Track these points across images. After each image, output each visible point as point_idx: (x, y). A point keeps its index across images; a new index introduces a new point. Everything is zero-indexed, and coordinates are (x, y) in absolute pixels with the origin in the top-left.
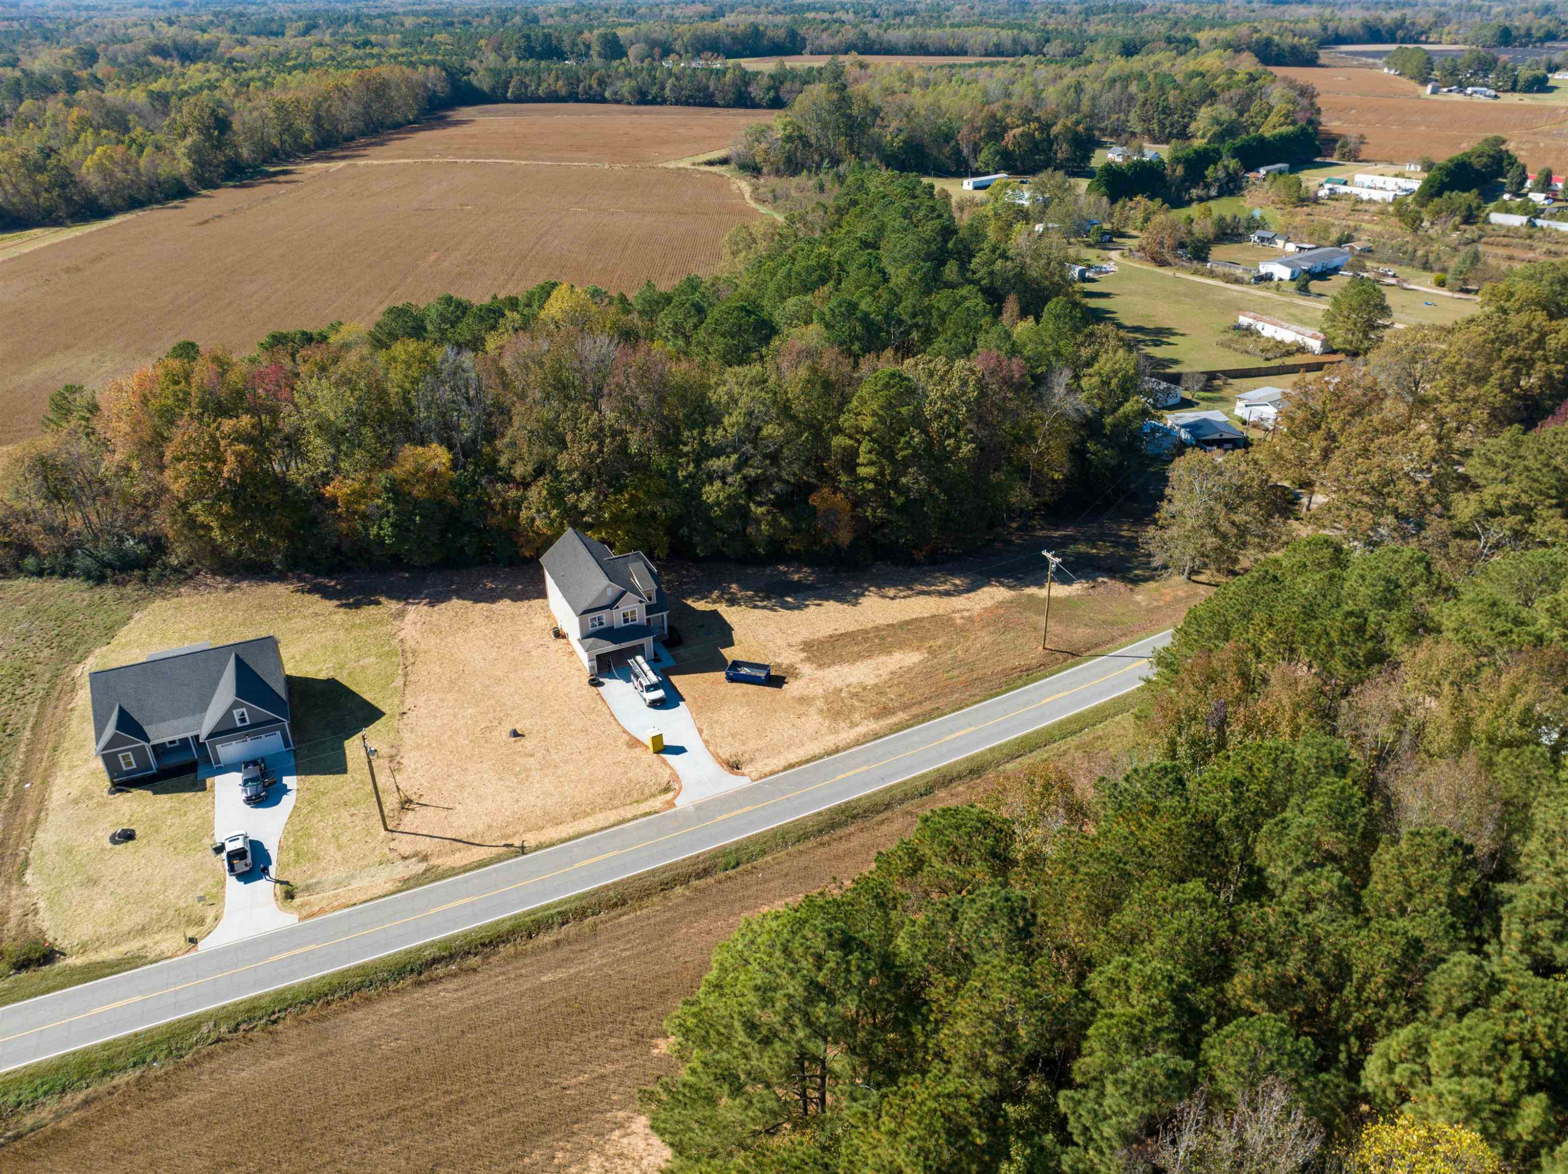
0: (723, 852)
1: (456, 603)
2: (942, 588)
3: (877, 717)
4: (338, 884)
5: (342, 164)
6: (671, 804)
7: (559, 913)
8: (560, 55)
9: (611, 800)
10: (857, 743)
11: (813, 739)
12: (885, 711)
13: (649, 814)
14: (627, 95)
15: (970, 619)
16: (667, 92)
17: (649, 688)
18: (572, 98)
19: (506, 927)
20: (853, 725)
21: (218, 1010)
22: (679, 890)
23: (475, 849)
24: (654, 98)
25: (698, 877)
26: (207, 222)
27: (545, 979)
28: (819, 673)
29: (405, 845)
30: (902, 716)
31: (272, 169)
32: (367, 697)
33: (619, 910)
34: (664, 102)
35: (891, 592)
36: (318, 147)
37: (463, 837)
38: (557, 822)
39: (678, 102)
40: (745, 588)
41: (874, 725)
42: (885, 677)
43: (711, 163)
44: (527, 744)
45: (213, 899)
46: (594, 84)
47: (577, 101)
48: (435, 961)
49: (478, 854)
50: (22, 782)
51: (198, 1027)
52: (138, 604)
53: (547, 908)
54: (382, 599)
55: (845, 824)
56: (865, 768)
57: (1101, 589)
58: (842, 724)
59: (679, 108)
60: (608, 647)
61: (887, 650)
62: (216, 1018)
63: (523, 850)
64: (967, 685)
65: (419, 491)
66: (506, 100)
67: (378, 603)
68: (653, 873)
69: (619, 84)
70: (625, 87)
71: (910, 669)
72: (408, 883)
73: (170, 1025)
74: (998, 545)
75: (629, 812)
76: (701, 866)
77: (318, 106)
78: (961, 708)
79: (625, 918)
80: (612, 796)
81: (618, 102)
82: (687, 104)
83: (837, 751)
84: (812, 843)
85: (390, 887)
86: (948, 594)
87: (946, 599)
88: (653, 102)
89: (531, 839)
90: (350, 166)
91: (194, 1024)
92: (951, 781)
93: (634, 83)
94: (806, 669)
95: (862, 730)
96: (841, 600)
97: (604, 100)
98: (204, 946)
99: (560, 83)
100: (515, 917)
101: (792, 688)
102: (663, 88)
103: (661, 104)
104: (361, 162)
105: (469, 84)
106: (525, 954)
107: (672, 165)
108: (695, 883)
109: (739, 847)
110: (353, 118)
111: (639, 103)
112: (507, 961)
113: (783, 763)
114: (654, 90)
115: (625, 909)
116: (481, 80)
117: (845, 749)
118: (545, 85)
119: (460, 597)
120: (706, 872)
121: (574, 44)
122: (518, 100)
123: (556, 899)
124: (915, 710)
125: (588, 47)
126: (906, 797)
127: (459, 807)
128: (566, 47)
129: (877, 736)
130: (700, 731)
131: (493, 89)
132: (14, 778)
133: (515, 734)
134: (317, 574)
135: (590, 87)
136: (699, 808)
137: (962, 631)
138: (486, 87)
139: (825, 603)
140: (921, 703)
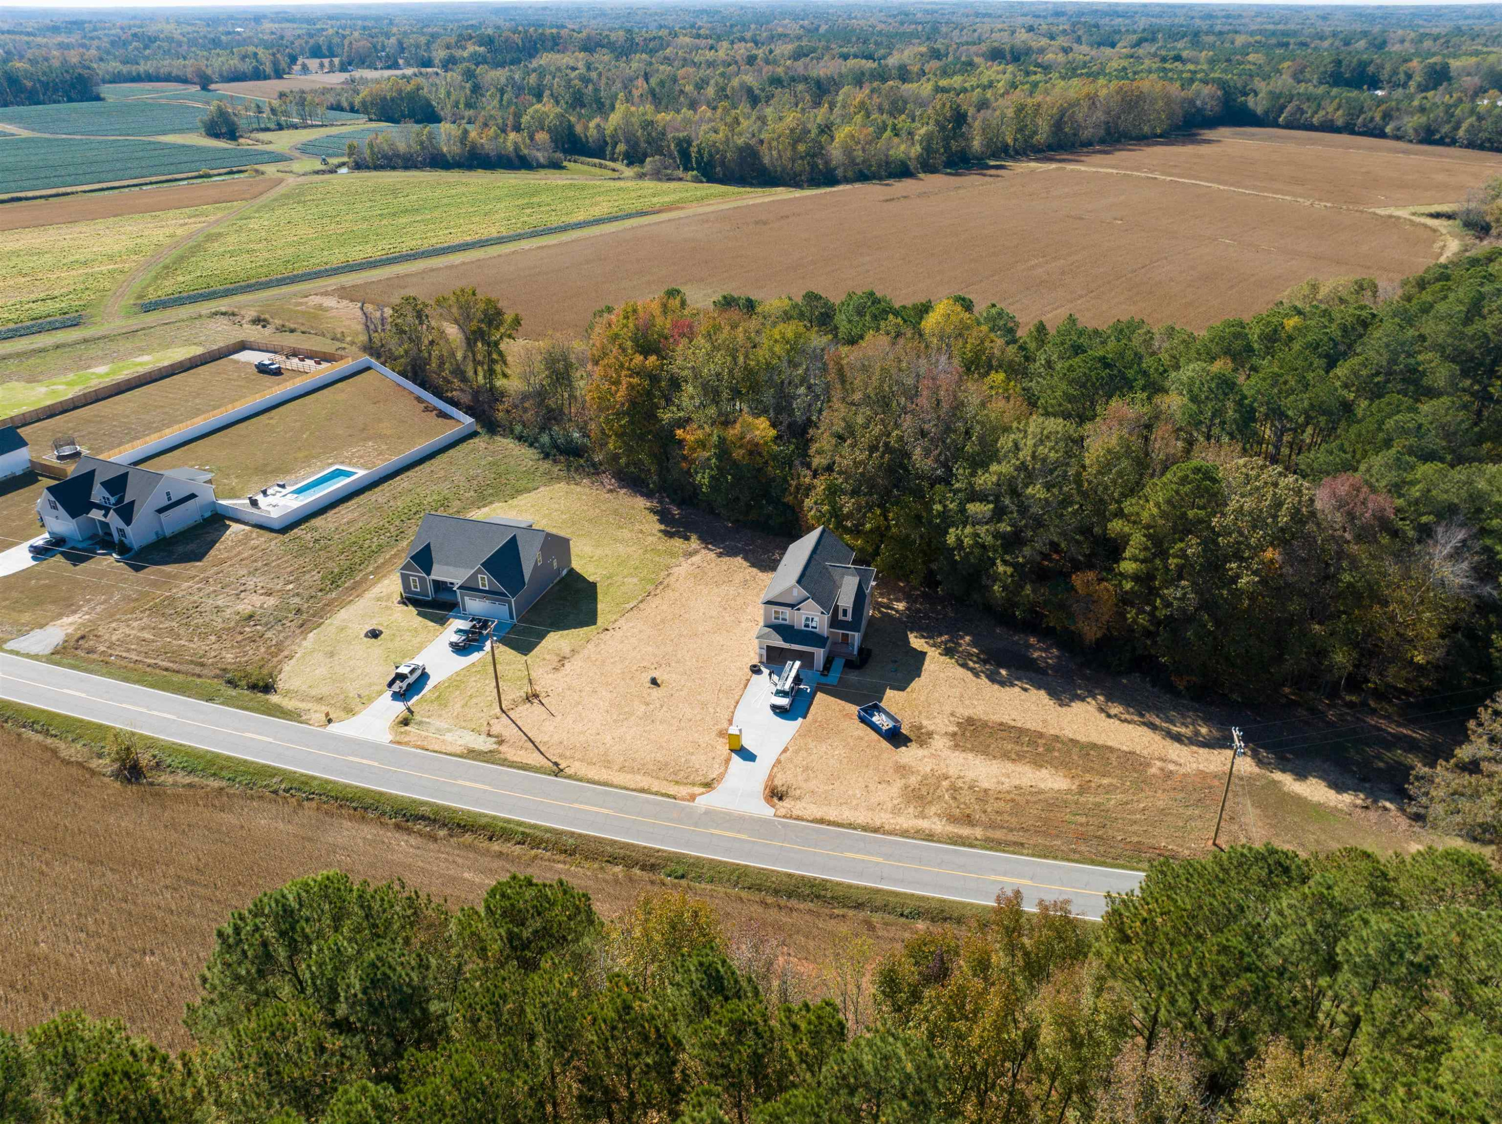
0: (679, 859)
1: (739, 560)
2: (1175, 729)
3: (952, 819)
4: (438, 730)
5: (1054, 166)
6: (693, 798)
7: (523, 833)
8: (1375, 83)
9: (660, 769)
10: (905, 833)
11: (870, 809)
12: (968, 820)
13: (668, 796)
14: (1411, 131)
15: (1169, 775)
16: (1461, 133)
17: (779, 693)
18: (1349, 129)
19: (483, 821)
20: (922, 816)
21: (291, 772)
22: (618, 869)
23: (536, 754)
24: (1442, 138)
25: (643, 868)
26: (892, 200)
27: (466, 875)
28: (947, 753)
29: (502, 726)
30: (978, 832)
31: (992, 163)
32: (600, 606)
33: (562, 857)
34: (1453, 143)
35: (1115, 709)
36: (1050, 148)
37: (537, 741)
38: (607, 764)
39: (1471, 145)
40: (974, 644)
41: (938, 826)
42: (1006, 787)
43: (1437, 216)
44: (655, 692)
45: (365, 700)
46: (1378, 117)
47: (1353, 132)
48: (423, 818)
49: (534, 759)
50: (371, 573)
51: (273, 776)
52: (552, 479)
53: (520, 824)
54: (694, 537)
55: (802, 897)
56: (880, 860)
57: (1373, 815)
58: (911, 810)
59: (1469, 152)
60: (779, 642)
61: (1038, 762)
62: (286, 775)
63: (557, 771)
64: (1082, 837)
65: (738, 454)
66: (1277, 125)
67: (687, 539)
68: (613, 843)
69: (1406, 119)
70: (1411, 122)
71: (1041, 792)
72: (472, 754)
73: (264, 766)
74: (1302, 712)
75: (656, 786)
76: (652, 860)
77: (1063, 112)
78: (1046, 857)
79: (561, 866)
80: (663, 766)
81: (1398, 138)
82: (1481, 147)
83: (876, 830)
84: (756, 896)
85: (458, 750)
86: (1178, 738)
87: (1168, 742)
88: (1441, 142)
89: (576, 767)
90: (1057, 169)
91: (272, 772)
92: (945, 919)
93: (1423, 119)
94: (939, 743)
95: (924, 824)
96: (1053, 693)
97: (1382, 135)
98: (333, 728)
99: (1340, 112)
100: (494, 818)
101: (908, 755)
102: (1457, 127)
103: (1448, 145)
104: (1070, 167)
105: (1244, 106)
106: (475, 850)
107: (1381, 212)
108: (637, 871)
109: (697, 863)
110: (1096, 126)
111: (1421, 142)
112: (459, 846)
113: (819, 815)
114: (1446, 129)
115: (568, 859)
116: (1258, 104)
117: (890, 833)
118: (1322, 113)
119: (746, 559)
120: (653, 868)
121: (1395, 72)
122: (1289, 126)
123: (533, 822)
124: (998, 834)
125: (1409, 77)
126: (885, 908)
127: (559, 717)
128: (1385, 75)
129: (930, 837)
130: (785, 750)
131: (1266, 113)
132: (371, 569)
133: (654, 682)
134: (673, 501)
135: (1372, 119)
136: (708, 813)
137: (1143, 782)
138: (1259, 111)
139: (1033, 691)
140: (1011, 830)
